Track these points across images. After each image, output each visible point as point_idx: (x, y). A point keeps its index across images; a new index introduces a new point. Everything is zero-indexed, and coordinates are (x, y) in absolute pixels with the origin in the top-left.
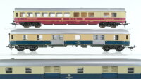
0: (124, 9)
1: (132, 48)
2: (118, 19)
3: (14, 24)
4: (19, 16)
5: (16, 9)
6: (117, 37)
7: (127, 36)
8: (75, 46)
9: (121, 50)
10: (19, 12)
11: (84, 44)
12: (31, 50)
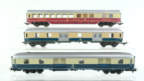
0: (119, 11)
1: (124, 44)
2: (114, 19)
3: (27, 24)
4: (31, 17)
5: (28, 11)
6: (113, 35)
7: (120, 34)
8: (77, 42)
9: (115, 46)
10: (31, 13)
11: (85, 40)
12: (42, 45)
